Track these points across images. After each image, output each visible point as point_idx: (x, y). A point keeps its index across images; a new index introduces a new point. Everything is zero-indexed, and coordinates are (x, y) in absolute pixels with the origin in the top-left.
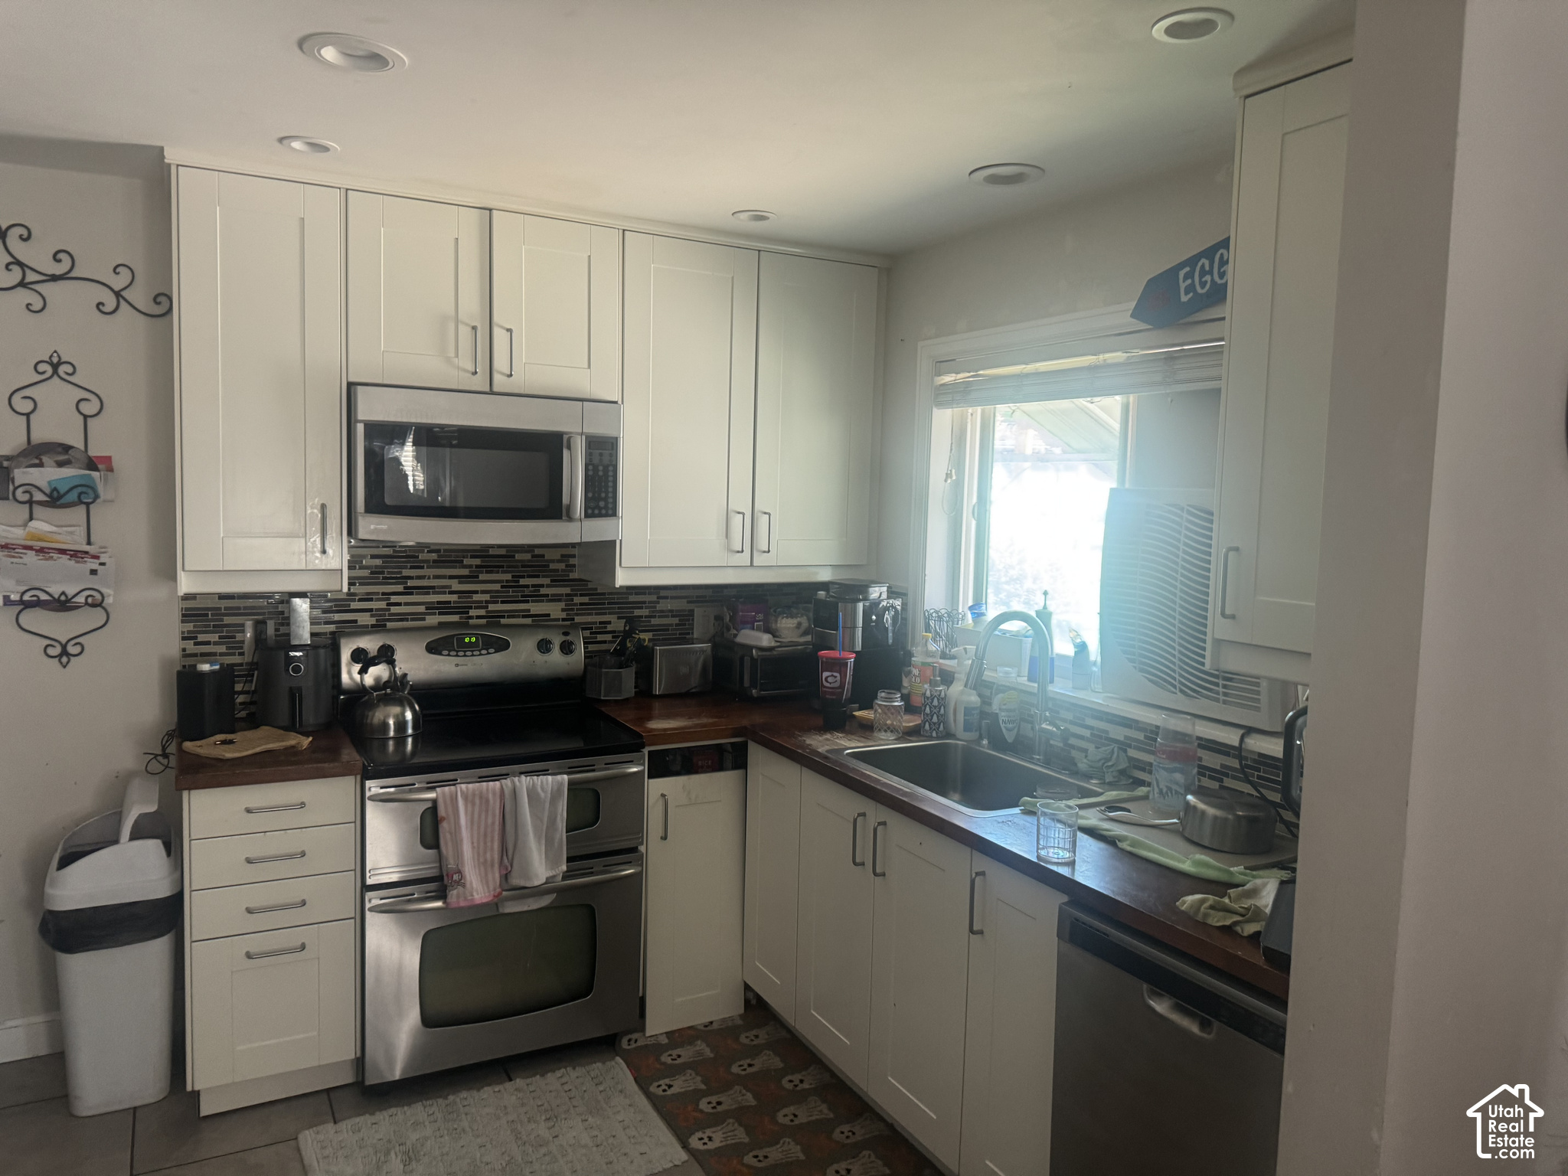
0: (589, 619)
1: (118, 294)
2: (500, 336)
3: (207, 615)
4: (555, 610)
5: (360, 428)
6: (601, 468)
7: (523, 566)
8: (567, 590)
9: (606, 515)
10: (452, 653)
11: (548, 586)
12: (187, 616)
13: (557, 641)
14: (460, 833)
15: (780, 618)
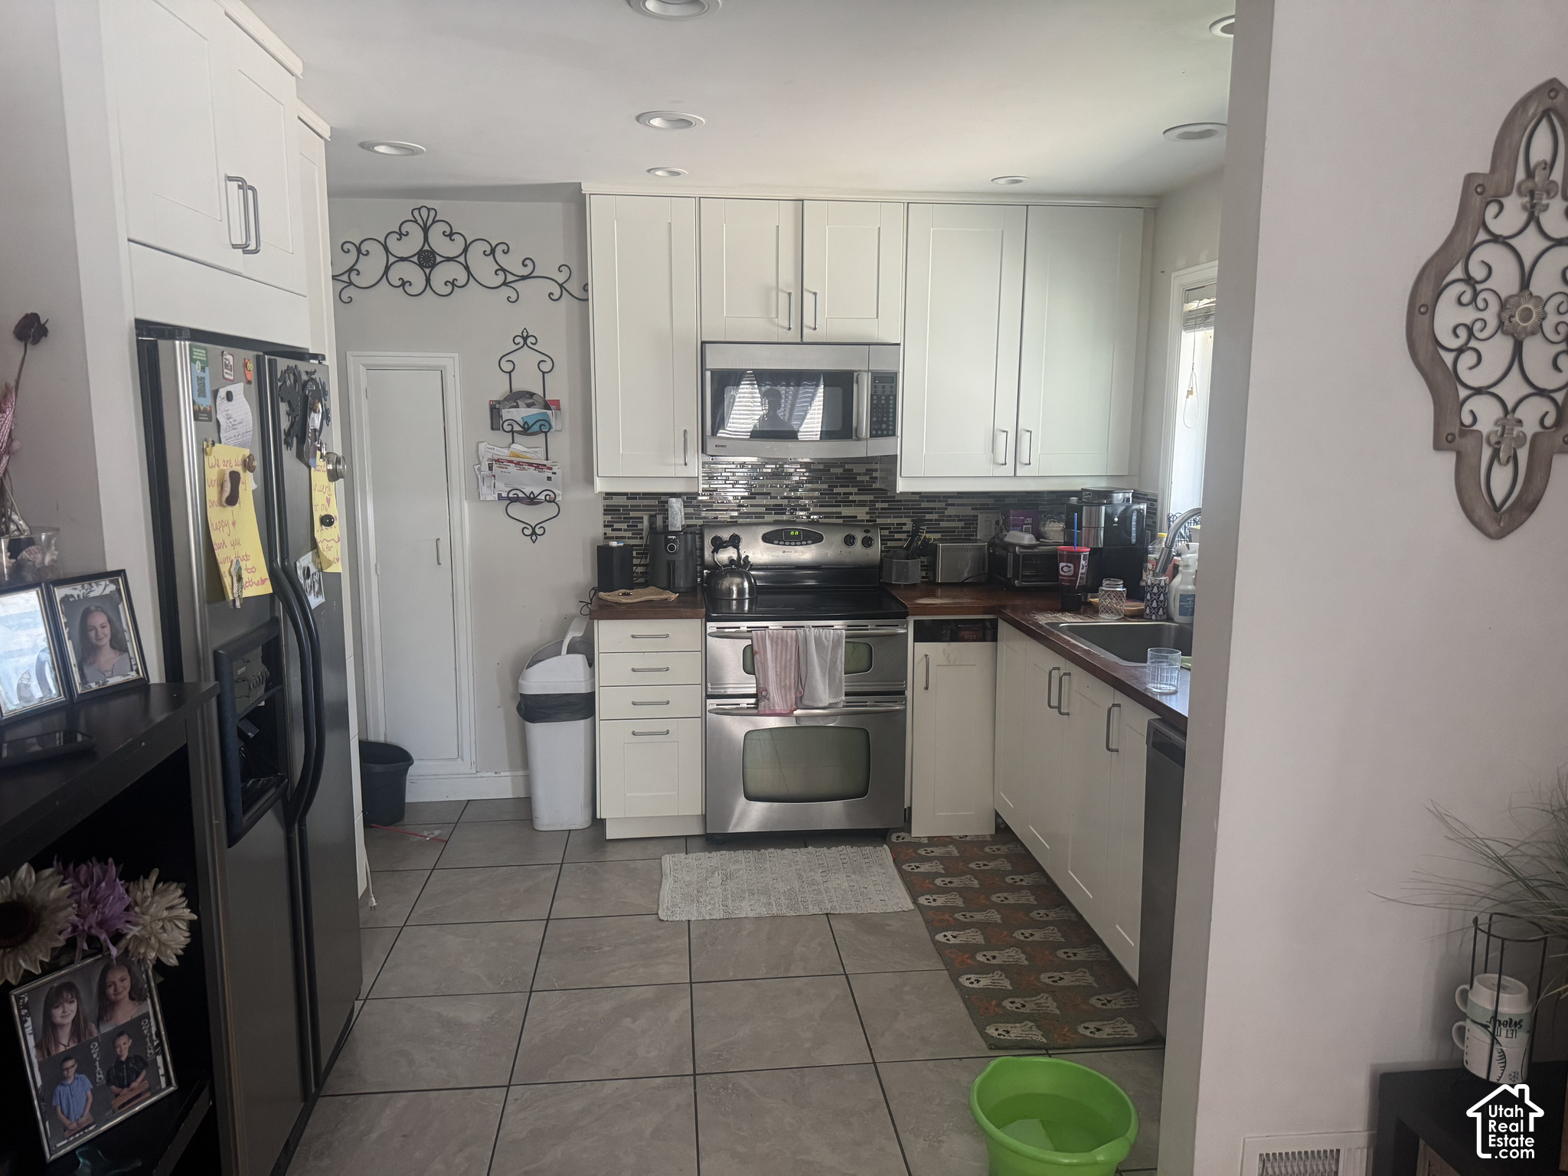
0: (889, 521)
1: (561, 286)
2: (808, 299)
3: (620, 510)
4: (861, 513)
5: (708, 374)
6: (883, 398)
7: (836, 478)
8: (871, 498)
9: (888, 435)
10: (781, 543)
11: (856, 494)
12: (607, 510)
13: (859, 536)
14: (767, 663)
15: (1047, 523)
